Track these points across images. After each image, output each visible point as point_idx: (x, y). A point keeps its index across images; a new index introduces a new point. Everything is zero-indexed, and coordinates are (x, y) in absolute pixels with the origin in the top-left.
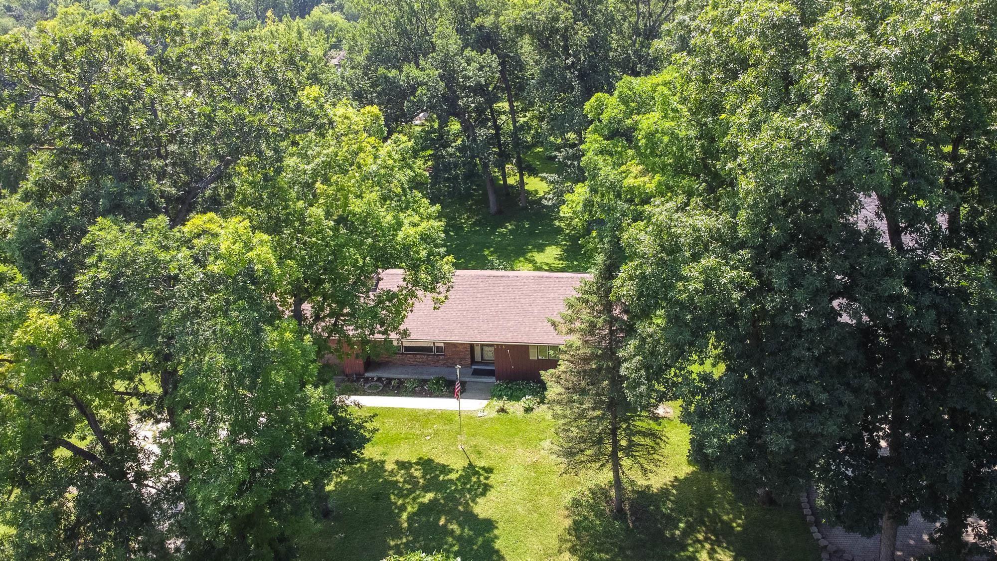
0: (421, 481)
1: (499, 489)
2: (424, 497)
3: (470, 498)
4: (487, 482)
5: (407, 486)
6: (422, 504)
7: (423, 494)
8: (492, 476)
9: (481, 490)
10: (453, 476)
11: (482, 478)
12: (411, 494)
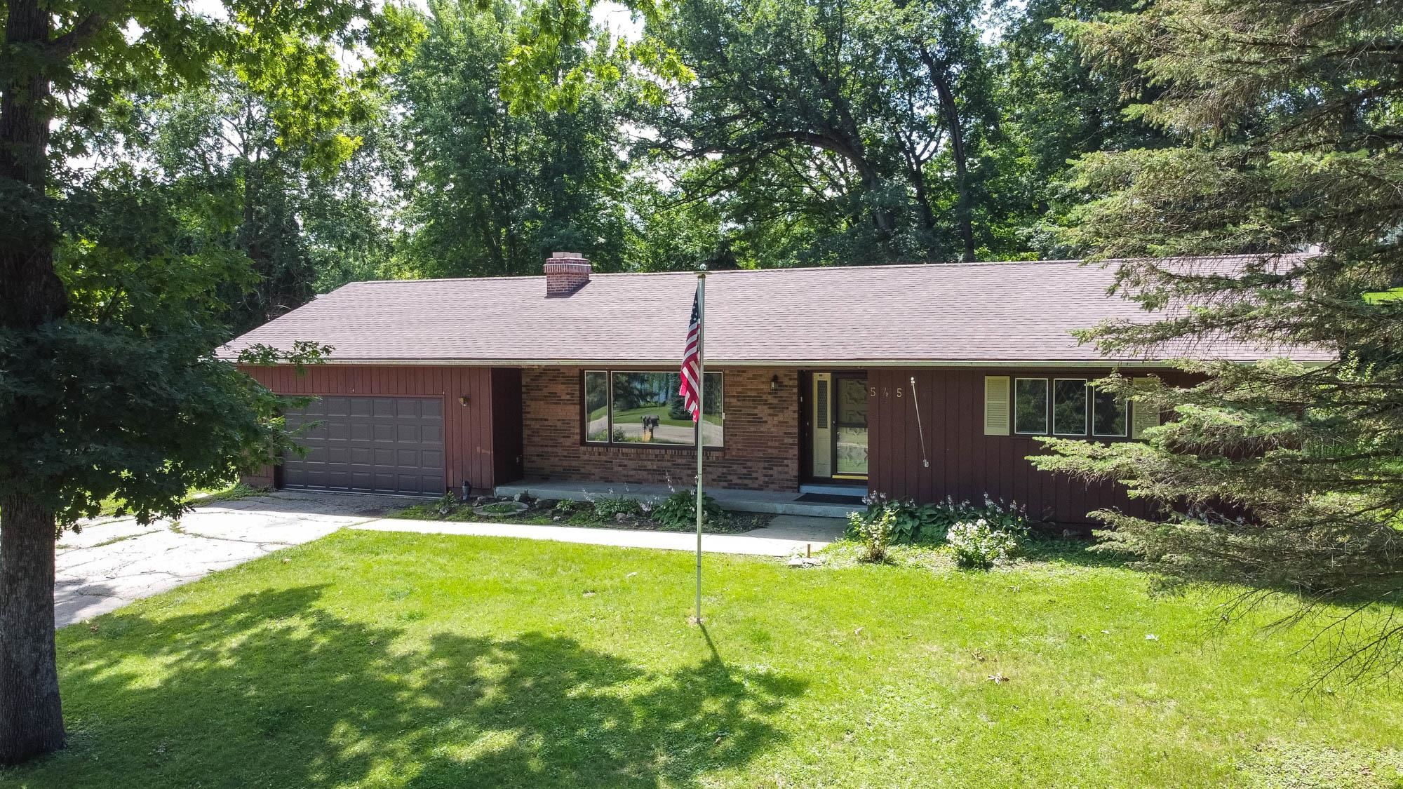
0: (490, 693)
1: (812, 751)
2: (469, 739)
3: (666, 767)
4: (764, 719)
5: (426, 702)
6: (445, 764)
7: (472, 730)
8: (794, 704)
9: (729, 743)
10: (625, 691)
11: (747, 708)
12: (415, 727)
